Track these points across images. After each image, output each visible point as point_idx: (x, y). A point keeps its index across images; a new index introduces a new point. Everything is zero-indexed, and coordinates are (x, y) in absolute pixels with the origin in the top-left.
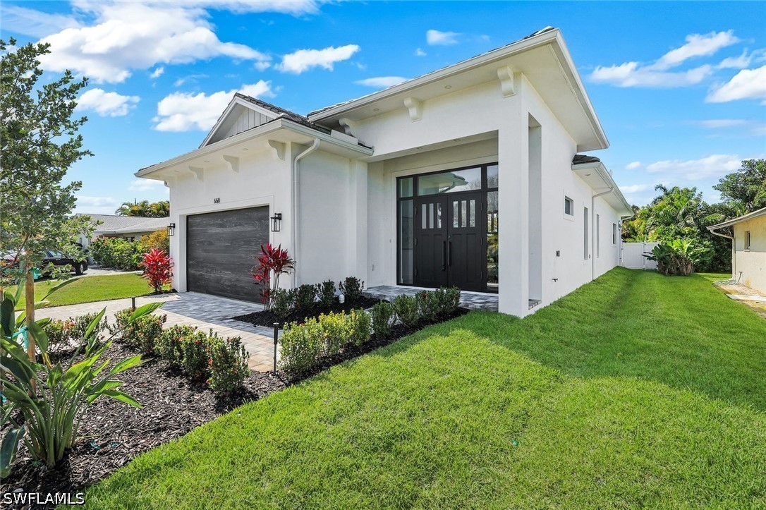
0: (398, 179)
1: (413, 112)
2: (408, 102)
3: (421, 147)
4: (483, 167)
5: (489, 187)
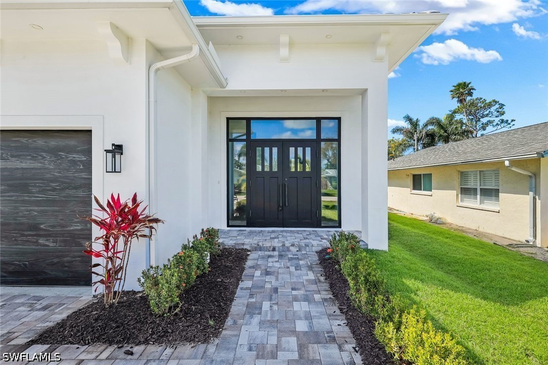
0: (228, 119)
1: (284, 52)
2: (284, 39)
3: (285, 91)
4: (318, 120)
5: (322, 137)
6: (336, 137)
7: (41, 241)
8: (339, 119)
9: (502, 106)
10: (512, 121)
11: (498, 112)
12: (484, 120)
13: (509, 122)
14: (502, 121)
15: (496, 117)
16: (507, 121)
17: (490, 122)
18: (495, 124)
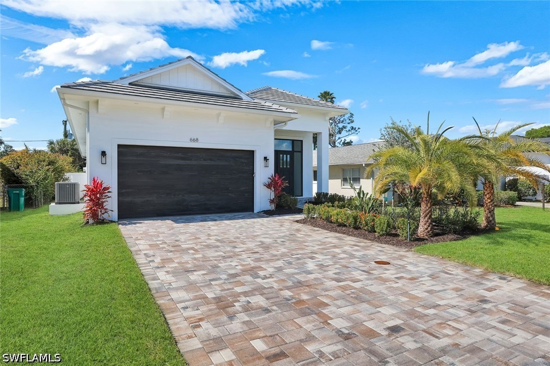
4: (293, 141)
5: (295, 150)
6: (300, 150)
7: (230, 194)
8: (302, 141)
9: (352, 115)
10: (359, 128)
11: (350, 120)
12: (341, 125)
13: (356, 129)
14: (352, 128)
15: (348, 123)
16: (355, 128)
17: (344, 127)
18: (347, 129)
